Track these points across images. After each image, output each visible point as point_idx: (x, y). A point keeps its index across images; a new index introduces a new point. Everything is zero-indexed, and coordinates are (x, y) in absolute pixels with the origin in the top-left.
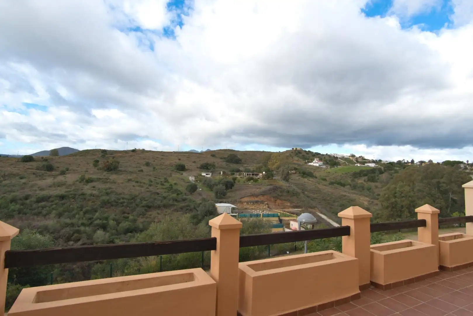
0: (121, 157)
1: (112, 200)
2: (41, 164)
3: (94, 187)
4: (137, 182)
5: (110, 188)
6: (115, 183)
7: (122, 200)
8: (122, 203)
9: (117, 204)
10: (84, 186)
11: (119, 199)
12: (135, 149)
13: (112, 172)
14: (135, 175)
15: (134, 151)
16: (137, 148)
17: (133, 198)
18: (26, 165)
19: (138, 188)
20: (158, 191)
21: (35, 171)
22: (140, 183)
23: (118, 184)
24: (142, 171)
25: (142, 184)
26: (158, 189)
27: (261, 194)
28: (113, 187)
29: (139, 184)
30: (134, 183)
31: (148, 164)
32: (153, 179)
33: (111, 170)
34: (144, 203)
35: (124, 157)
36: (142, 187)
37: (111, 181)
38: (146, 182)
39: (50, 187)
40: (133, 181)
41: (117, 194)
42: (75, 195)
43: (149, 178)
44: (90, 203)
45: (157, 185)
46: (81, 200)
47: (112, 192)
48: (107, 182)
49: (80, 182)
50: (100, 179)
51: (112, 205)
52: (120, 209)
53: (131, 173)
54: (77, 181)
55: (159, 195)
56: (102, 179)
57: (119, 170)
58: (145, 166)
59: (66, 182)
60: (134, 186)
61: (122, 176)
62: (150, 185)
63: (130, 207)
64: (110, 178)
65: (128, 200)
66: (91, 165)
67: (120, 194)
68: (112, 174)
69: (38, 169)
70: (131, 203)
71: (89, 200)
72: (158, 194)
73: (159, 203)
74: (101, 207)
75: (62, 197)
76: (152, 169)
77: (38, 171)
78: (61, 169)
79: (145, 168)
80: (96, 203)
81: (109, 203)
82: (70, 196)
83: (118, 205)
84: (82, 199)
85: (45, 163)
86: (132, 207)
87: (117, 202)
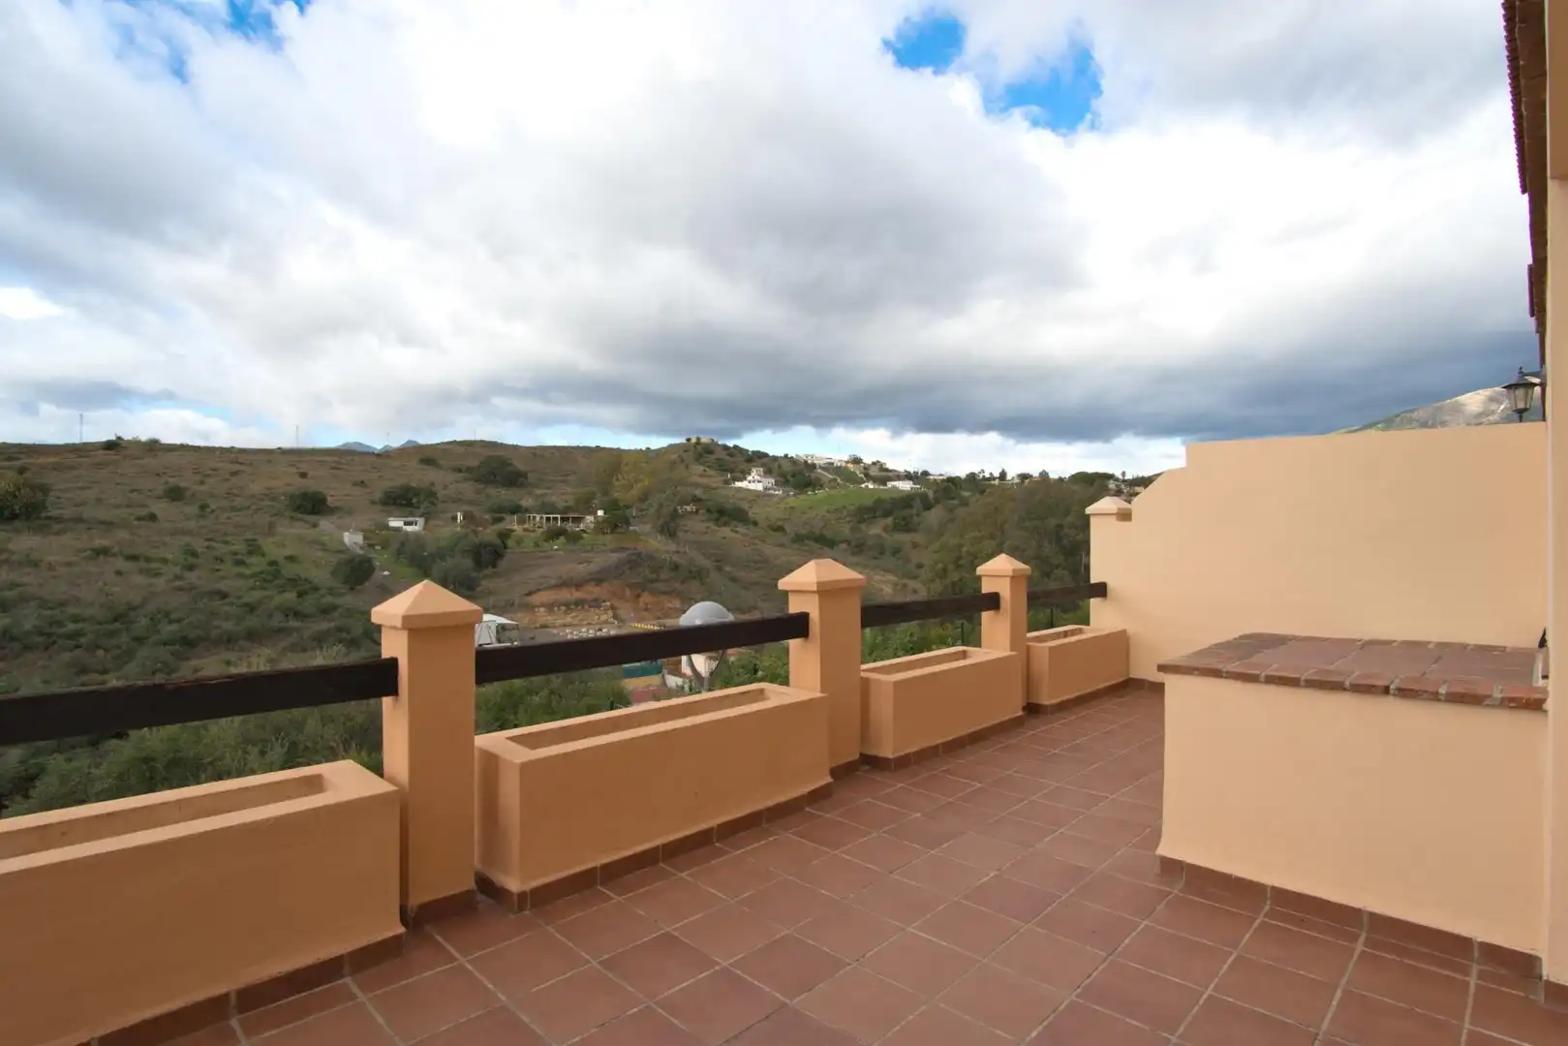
0: (56, 467)
1: (28, 626)
4: (134, 558)
5: (13, 585)
6: (36, 564)
7: (71, 627)
8: (74, 636)
9: (51, 640)
11: (60, 624)
12: (119, 438)
13: (17, 523)
14: (123, 534)
15: (113, 446)
16: (127, 436)
17: (122, 616)
19: (139, 579)
20: (223, 586)
22: (148, 560)
23: (51, 567)
24: (153, 517)
25: (154, 565)
26: (223, 578)
27: (592, 580)
28: (25, 579)
29: (142, 564)
30: (121, 564)
31: (175, 494)
32: (199, 545)
33: (14, 517)
34: (168, 630)
35: (72, 468)
36: (157, 575)
37: (15, 557)
38: (170, 557)
40: (114, 555)
41: (44, 604)
43: (182, 543)
45: (217, 567)
47: (24, 599)
51: (27, 648)
52: (66, 657)
53: (108, 525)
55: (227, 600)
57: (49, 518)
58: (165, 500)
60: (119, 573)
61: (67, 539)
62: (191, 568)
63: (106, 650)
64: (11, 546)
65: (100, 623)
67: (63, 604)
68: (17, 531)
70: (112, 634)
72: (224, 596)
73: (228, 626)
76: (193, 510)
79: (160, 508)
81: (12, 639)
83: (54, 643)
86: (119, 647)
87: (49, 635)
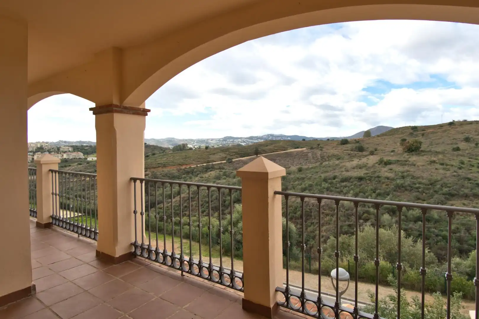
0: (433, 133)
1: (406, 184)
2: (354, 146)
3: (391, 169)
4: (442, 164)
5: (408, 171)
6: (415, 165)
7: (417, 185)
8: (417, 188)
9: (412, 189)
10: (383, 168)
11: (415, 184)
12: (454, 121)
13: (413, 153)
14: (440, 156)
15: (451, 124)
16: (456, 120)
17: (433, 184)
18: (343, 147)
19: (441, 171)
20: (469, 176)
21: (350, 152)
22: (447, 165)
23: (418, 167)
24: (458, 149)
25: (448, 167)
26: (471, 173)
28: (412, 170)
29: (445, 166)
30: (438, 166)
31: (467, 140)
32: (466, 160)
33: (412, 151)
34: (445, 190)
35: (436, 133)
36: (449, 170)
37: (410, 163)
38: (454, 164)
39: (354, 168)
40: (437, 163)
41: (413, 177)
42: (372, 177)
43: (460, 159)
44: (384, 186)
45: (470, 168)
46: (376, 183)
47: (408, 175)
48: (405, 165)
49: (379, 164)
50: (398, 161)
51: (406, 190)
52: (415, 194)
53: (437, 153)
54: (377, 163)
55: (470, 181)
56: (401, 161)
57: (422, 151)
58: (464, 142)
59: (367, 164)
60: (436, 169)
61: (425, 158)
62: (460, 168)
63: (426, 194)
64: (410, 159)
65: (426, 185)
66: (398, 144)
67: (418, 178)
68: (413, 155)
69: (352, 150)
70: (428, 189)
71: (383, 183)
72: (469, 179)
73: (466, 191)
74: (395, 191)
75: (360, 179)
76: (473, 145)
77: (352, 152)
78: (371, 149)
79: (462, 145)
80: (389, 186)
81: (403, 187)
82: (367, 178)
83: (413, 189)
84: (377, 181)
85: (357, 145)
86: (429, 193)
87: (411, 187)
